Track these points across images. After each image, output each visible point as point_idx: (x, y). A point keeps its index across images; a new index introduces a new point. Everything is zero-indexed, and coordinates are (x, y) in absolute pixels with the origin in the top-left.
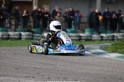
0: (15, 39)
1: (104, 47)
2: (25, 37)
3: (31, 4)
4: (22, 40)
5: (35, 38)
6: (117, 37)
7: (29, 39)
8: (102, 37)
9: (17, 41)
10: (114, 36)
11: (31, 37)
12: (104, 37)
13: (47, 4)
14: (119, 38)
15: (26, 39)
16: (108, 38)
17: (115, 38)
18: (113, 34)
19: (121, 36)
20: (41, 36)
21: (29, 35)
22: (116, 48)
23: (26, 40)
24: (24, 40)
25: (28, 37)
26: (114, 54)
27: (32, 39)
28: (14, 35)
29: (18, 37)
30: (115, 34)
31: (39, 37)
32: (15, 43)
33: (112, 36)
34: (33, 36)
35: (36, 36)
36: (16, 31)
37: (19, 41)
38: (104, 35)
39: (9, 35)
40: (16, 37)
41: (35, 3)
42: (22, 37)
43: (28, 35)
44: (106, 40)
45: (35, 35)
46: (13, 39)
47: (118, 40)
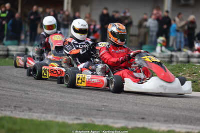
6: (177, 57)
10: (172, 56)
13: (87, 5)
14: (181, 59)
17: (174, 59)
19: (184, 57)
28: (16, 51)
33: (170, 56)
39: (8, 50)
47: (177, 62)
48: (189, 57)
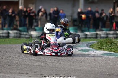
0: (3, 37)
1: (90, 44)
2: (13, 35)
3: (17, 3)
4: (10, 38)
5: (22, 36)
6: (100, 35)
7: (17, 37)
8: (86, 35)
9: (5, 39)
10: (97, 34)
11: (18, 35)
12: (88, 35)
13: (33, 4)
14: (102, 36)
15: (14, 37)
16: (92, 36)
17: (99, 36)
18: (96, 32)
19: (104, 34)
20: (28, 34)
21: (17, 34)
22: (102, 46)
23: (14, 39)
24: (11, 38)
25: (16, 35)
26: (100, 51)
27: (20, 37)
28: (2, 34)
29: (6, 35)
30: (98, 32)
31: (26, 35)
32: (3, 41)
33: (96, 34)
34: (20, 34)
35: (24, 34)
36: (3, 30)
37: (7, 39)
38: (88, 33)
40: (4, 35)
41: (22, 3)
42: (10, 35)
43: (15, 33)
44: (90, 38)
45: (22, 33)
46: (2, 37)
47: (101, 37)
48: (107, 34)
